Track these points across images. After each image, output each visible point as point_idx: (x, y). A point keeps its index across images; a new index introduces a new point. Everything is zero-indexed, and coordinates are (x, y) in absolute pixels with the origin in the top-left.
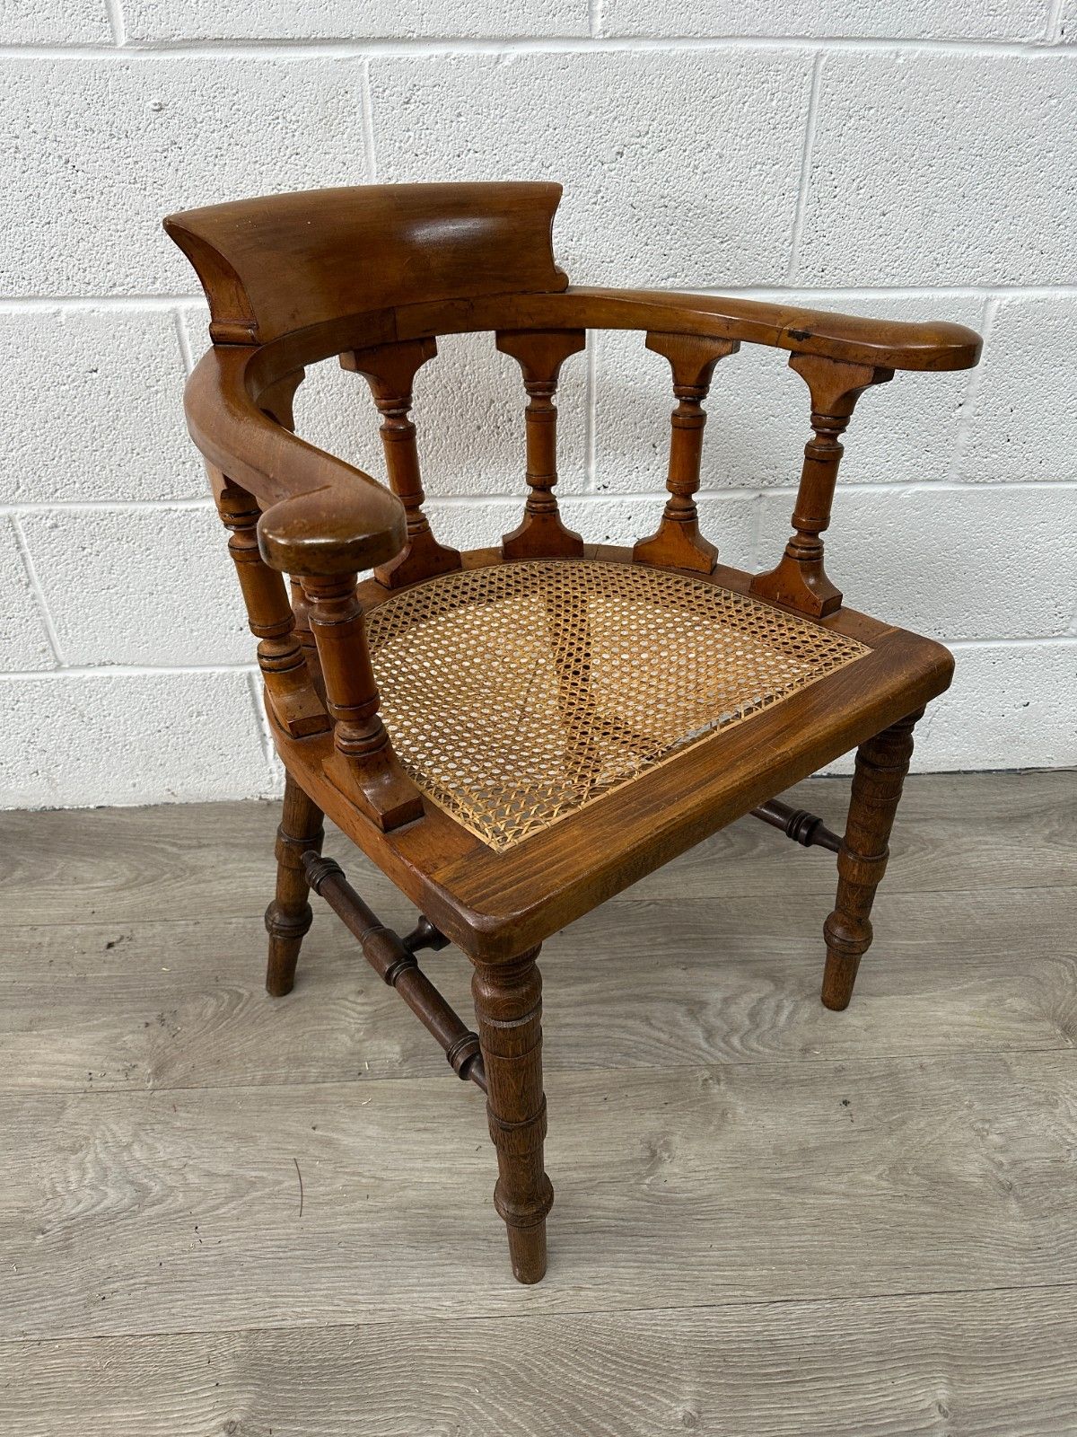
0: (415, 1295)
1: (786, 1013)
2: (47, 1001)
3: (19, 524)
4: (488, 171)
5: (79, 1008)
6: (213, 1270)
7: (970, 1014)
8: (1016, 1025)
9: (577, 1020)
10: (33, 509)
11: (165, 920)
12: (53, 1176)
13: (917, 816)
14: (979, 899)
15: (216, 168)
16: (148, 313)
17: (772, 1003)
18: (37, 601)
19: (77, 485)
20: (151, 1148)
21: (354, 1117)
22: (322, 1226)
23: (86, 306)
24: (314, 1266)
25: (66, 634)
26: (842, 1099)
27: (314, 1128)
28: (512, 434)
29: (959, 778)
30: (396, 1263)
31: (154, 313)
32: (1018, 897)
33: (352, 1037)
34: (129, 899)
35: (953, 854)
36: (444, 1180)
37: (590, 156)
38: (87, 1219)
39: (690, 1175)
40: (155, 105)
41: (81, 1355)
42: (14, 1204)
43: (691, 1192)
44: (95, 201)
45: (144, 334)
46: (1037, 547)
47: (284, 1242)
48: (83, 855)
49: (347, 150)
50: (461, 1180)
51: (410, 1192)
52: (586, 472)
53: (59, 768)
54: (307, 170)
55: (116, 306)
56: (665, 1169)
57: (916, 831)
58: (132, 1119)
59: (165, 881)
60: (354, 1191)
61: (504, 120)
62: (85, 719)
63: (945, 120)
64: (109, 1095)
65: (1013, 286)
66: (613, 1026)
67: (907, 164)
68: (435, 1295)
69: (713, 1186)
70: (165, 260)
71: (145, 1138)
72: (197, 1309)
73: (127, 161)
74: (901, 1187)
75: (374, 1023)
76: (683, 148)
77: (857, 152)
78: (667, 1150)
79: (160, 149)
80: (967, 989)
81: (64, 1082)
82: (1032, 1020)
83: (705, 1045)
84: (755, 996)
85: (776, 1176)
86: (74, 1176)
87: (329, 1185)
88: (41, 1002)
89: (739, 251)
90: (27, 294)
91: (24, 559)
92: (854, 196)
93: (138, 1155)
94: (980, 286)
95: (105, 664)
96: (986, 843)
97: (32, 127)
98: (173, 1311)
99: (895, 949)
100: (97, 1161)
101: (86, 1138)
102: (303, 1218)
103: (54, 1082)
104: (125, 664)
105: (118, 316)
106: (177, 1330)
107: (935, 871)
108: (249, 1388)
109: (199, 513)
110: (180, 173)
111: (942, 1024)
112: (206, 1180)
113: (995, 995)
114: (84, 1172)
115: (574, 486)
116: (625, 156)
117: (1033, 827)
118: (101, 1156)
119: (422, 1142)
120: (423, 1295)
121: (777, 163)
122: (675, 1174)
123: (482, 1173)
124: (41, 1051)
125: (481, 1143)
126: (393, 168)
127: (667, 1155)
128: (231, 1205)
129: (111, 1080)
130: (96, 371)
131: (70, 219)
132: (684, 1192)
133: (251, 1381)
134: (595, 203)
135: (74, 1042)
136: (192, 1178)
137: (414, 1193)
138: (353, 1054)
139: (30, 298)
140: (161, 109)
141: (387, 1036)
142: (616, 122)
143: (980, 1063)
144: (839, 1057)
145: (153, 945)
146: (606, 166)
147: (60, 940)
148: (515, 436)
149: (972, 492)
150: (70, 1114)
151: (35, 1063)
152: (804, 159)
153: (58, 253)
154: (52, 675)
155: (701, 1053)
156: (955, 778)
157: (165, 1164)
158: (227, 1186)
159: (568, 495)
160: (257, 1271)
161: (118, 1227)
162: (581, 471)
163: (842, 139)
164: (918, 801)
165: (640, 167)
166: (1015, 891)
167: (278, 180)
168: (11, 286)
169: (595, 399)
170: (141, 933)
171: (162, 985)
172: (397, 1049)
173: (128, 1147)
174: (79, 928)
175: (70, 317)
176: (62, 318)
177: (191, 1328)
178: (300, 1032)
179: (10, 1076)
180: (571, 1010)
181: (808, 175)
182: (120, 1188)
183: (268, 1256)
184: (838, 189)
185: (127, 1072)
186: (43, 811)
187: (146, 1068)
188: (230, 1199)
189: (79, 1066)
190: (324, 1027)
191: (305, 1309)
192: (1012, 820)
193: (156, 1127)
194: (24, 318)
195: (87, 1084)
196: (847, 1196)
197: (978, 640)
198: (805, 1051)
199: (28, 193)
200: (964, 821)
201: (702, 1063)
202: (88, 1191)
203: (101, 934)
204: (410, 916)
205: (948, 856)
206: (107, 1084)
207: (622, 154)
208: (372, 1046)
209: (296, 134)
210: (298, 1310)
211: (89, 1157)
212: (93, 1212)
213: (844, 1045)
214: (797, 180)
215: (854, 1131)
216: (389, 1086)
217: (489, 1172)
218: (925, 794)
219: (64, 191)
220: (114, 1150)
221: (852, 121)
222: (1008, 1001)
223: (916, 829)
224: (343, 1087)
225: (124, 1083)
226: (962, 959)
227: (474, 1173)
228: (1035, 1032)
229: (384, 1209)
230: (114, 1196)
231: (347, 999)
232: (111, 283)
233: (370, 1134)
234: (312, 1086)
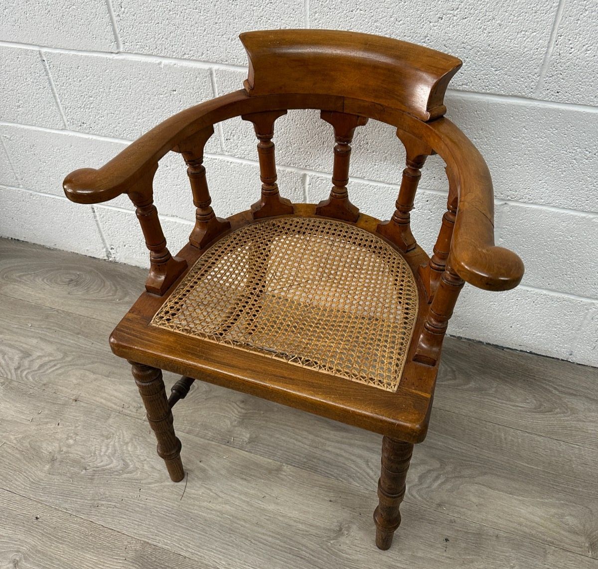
0: (212, 553)
1: (439, 482)
2: (119, 365)
4: (367, 20)
6: (141, 510)
7: (540, 517)
8: (563, 532)
9: (334, 450)
12: (97, 446)
13: (571, 391)
14: (582, 453)
15: (233, 6)
16: (198, 69)
17: (434, 474)
20: (135, 447)
21: (218, 462)
22: (188, 508)
23: (173, 62)
24: (178, 524)
26: (446, 537)
27: (200, 462)
28: (368, 150)
30: (210, 536)
31: (201, 69)
33: (231, 423)
35: (581, 421)
36: (243, 506)
37: (423, 18)
38: (104, 470)
39: (352, 547)
41: (83, 526)
42: (79, 453)
43: (349, 555)
44: (178, 16)
45: (196, 77)
47: (170, 509)
49: (295, 3)
50: (251, 509)
51: (228, 507)
54: (275, 11)
55: (185, 64)
56: (342, 539)
57: (565, 400)
58: (132, 431)
60: (206, 497)
64: (127, 417)
66: (349, 459)
68: (220, 557)
69: (361, 556)
70: (207, 46)
71: (134, 442)
72: (129, 525)
75: (243, 419)
76: (478, 18)
77: (588, 31)
78: (347, 531)
80: (546, 503)
81: (113, 406)
82: (575, 533)
84: (427, 467)
85: (394, 563)
86: (104, 449)
87: (197, 490)
89: (506, 76)
90: (148, 53)
92: (583, 54)
93: (129, 449)
95: (174, 216)
98: (120, 522)
99: (517, 466)
100: (114, 446)
101: (113, 434)
102: (182, 501)
103: (109, 404)
104: (182, 218)
105: (186, 68)
106: (119, 530)
107: (565, 428)
108: (136, 566)
110: (216, 7)
111: (521, 517)
112: (150, 470)
113: (561, 511)
114: (108, 449)
116: (443, 20)
118: (116, 444)
119: (242, 485)
120: (215, 555)
121: (535, 32)
122: (346, 544)
123: (261, 510)
124: (109, 388)
125: (266, 495)
126: (317, 14)
127: (347, 532)
128: (156, 485)
129: (130, 411)
130: (175, 91)
131: (167, 23)
132: (346, 554)
133: (138, 563)
134: (424, 42)
135: (122, 388)
136: (146, 467)
137: (229, 507)
138: (229, 431)
139: (149, 55)
141: (246, 427)
143: (531, 546)
144: (456, 515)
146: (431, 24)
148: (369, 151)
150: (111, 421)
151: (105, 393)
152: (553, 31)
153: (162, 37)
157: (138, 457)
158: (158, 475)
160: (157, 518)
161: (112, 478)
163: (579, 22)
164: (577, 382)
165: (451, 26)
167: (261, 14)
168: (141, 49)
172: (248, 436)
173: (127, 443)
175: (165, 66)
176: (162, 66)
177: (124, 532)
178: (211, 413)
179: (95, 396)
180: (333, 444)
181: (554, 40)
182: (118, 461)
183: (163, 513)
184: (573, 50)
185: (137, 410)
187: (145, 410)
188: (156, 482)
189: (121, 400)
190: (221, 414)
191: (168, 542)
193: (141, 438)
194: (146, 64)
195: (121, 409)
198: (439, 505)
199: (150, 9)
202: (107, 458)
205: (577, 421)
206: (128, 412)
208: (238, 430)
210: (166, 541)
211: (112, 443)
212: (105, 467)
213: (462, 510)
214: (547, 42)
215: (444, 556)
216: (238, 452)
217: (264, 510)
218: (584, 378)
219: (165, 10)
220: (122, 443)
221: (587, 12)
222: (567, 518)
223: (567, 399)
224: (219, 446)
225: (135, 414)
226: (552, 484)
227: (257, 508)
228: (573, 541)
229: (215, 510)
230: (115, 464)
231: (236, 403)
232: (183, 53)
233: (222, 473)
234: (207, 441)
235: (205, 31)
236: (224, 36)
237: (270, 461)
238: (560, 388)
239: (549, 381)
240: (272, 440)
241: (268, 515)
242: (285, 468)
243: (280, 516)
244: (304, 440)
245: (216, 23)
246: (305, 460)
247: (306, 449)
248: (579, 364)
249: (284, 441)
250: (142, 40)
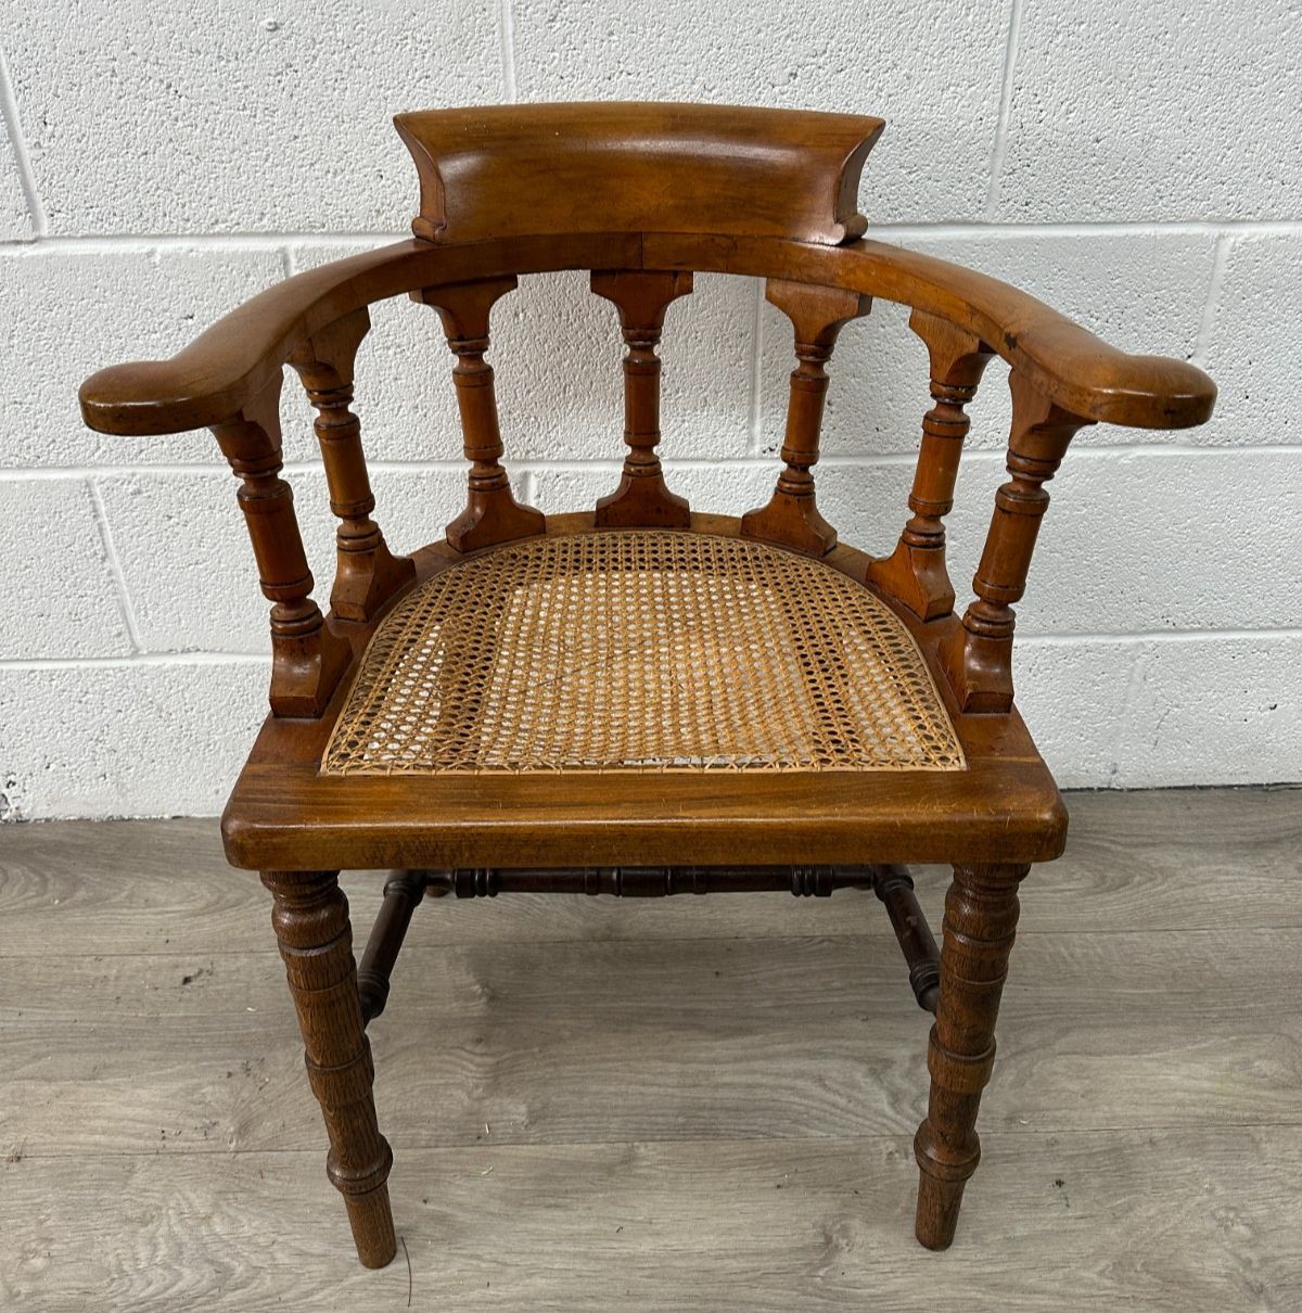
2: (114, 1044)
3: (97, 490)
5: (152, 1054)
7: (1209, 1079)
8: (1266, 1093)
9: (736, 1079)
10: (114, 472)
11: (252, 951)
12: (119, 1251)
13: (1145, 840)
14: (1220, 940)
15: (336, 93)
16: (253, 254)
18: (114, 577)
19: (165, 446)
20: (234, 1221)
21: (472, 1189)
23: (186, 244)
25: (146, 615)
26: (1055, 1178)
27: (425, 1202)
29: (1194, 794)
31: (259, 253)
32: (1267, 938)
33: (469, 1094)
34: (209, 926)
35: (1187, 885)
36: (577, 1266)
37: (758, 78)
39: (872, 1266)
40: (270, 24)
42: (73, 1284)
43: (873, 1286)
44: (199, 130)
45: (248, 275)
46: (1284, 521)
48: (158, 873)
50: (598, 1267)
51: (539, 1281)
52: (750, 433)
53: (132, 771)
54: (438, 94)
55: (217, 246)
56: (843, 1259)
57: (1142, 858)
58: (211, 1185)
59: (251, 904)
60: (471, 1277)
61: (661, 39)
62: (163, 714)
63: (1168, 36)
64: (185, 1157)
65: (1250, 221)
66: (780, 1087)
67: (1124, 85)
69: (900, 1280)
70: (274, 194)
71: (225, 1208)
73: (235, 86)
74: (1128, 1287)
75: (496, 1078)
76: (866, 68)
77: (1066, 72)
78: (844, 1237)
79: (273, 72)
80: (1206, 1049)
81: (133, 1141)
82: (1285, 1087)
83: (889, 1111)
85: (977, 1270)
86: (143, 1253)
87: (444, 1269)
88: (107, 1045)
89: (930, 182)
90: (118, 232)
91: (101, 530)
92: (1062, 121)
93: (218, 1229)
94: (1210, 221)
95: (189, 651)
96: (1227, 874)
97: (132, 48)
99: (1119, 999)
100: (171, 1236)
101: (159, 1208)
102: (412, 1308)
103: (120, 1140)
104: (212, 651)
105: (220, 256)
107: (1166, 905)
109: (304, 479)
110: (295, 99)
111: (1175, 1090)
112: (297, 1260)
113: (1239, 1056)
114: (155, 1247)
115: (736, 449)
116: (798, 78)
117: (1283, 854)
118: (176, 1229)
119: (553, 1221)
121: (973, 85)
122: (855, 1265)
123: (624, 1260)
124: (107, 1104)
125: (621, 1224)
126: (534, 92)
127: (845, 1241)
128: (326, 1291)
129: (186, 1140)
130: (191, 317)
131: (169, 150)
132: (866, 1287)
135: (144, 1094)
136: (282, 1258)
137: (544, 1281)
138: (471, 1114)
139: (122, 236)
140: (276, 28)
141: (510, 1093)
142: (789, 41)
143: (1223, 1138)
144: (1051, 1128)
145: (237, 981)
146: (776, 89)
147: (129, 973)
149: (1203, 457)
150: (139, 1179)
151: (98, 1117)
152: (1005, 79)
153: (154, 187)
154: (127, 663)
155: (885, 1121)
156: (1189, 795)
157: (249, 1241)
158: (323, 1267)
159: (728, 459)
162: (745, 431)
163: (1049, 58)
164: (1144, 821)
165: (815, 90)
166: (1262, 930)
168: (100, 224)
169: (760, 351)
170: (223, 965)
171: (248, 1027)
172: (523, 1109)
173: (207, 1219)
174: (150, 960)
175: (166, 257)
176: (157, 259)
178: (408, 1088)
179: (70, 1132)
180: (729, 1067)
181: (1009, 97)
182: (197, 1268)
184: (1044, 113)
185: (206, 1131)
186: (110, 821)
187: (228, 1126)
188: (325, 1284)
189: (151, 1122)
190: (435, 1082)
192: (1258, 845)
193: (240, 1195)
194: (113, 258)
195: (159, 1144)
196: (1063, 1296)
197: (1214, 630)
198: (1010, 1119)
199: (124, 121)
200: (1200, 846)
201: (887, 1133)
202: (160, 1271)
203: (177, 967)
204: (537, 951)
205: (1182, 887)
206: (183, 1144)
207: (796, 75)
208: (493, 1105)
209: (427, 55)
211: (162, 1231)
212: (166, 1295)
213: (1058, 1114)
214: (997, 105)
215: (1070, 1218)
216: (514, 1153)
217: (632, 1258)
218: (1153, 813)
219: (164, 118)
220: (190, 1222)
221: (1060, 37)
222: (1257, 1064)
223: (1143, 855)
224: (459, 1153)
225: (204, 1143)
226: (1200, 1012)
227: (614, 1259)
228: (1290, 1103)
229: (510, 1300)
230: (190, 1278)
231: (462, 1049)
232: (213, 220)
233: (492, 1209)
234: (423, 1152)
235: (266, 160)
236: (317, 166)
237: (602, 1146)
238: (1123, 840)
239: (1096, 832)
240: (586, 1100)
241: (646, 1265)
242: (642, 1150)
243: (676, 1258)
244: (660, 1080)
245: (296, 137)
246: (681, 1120)
247: (673, 1096)
248: (1133, 790)
249: (616, 1094)
250: (102, 202)
